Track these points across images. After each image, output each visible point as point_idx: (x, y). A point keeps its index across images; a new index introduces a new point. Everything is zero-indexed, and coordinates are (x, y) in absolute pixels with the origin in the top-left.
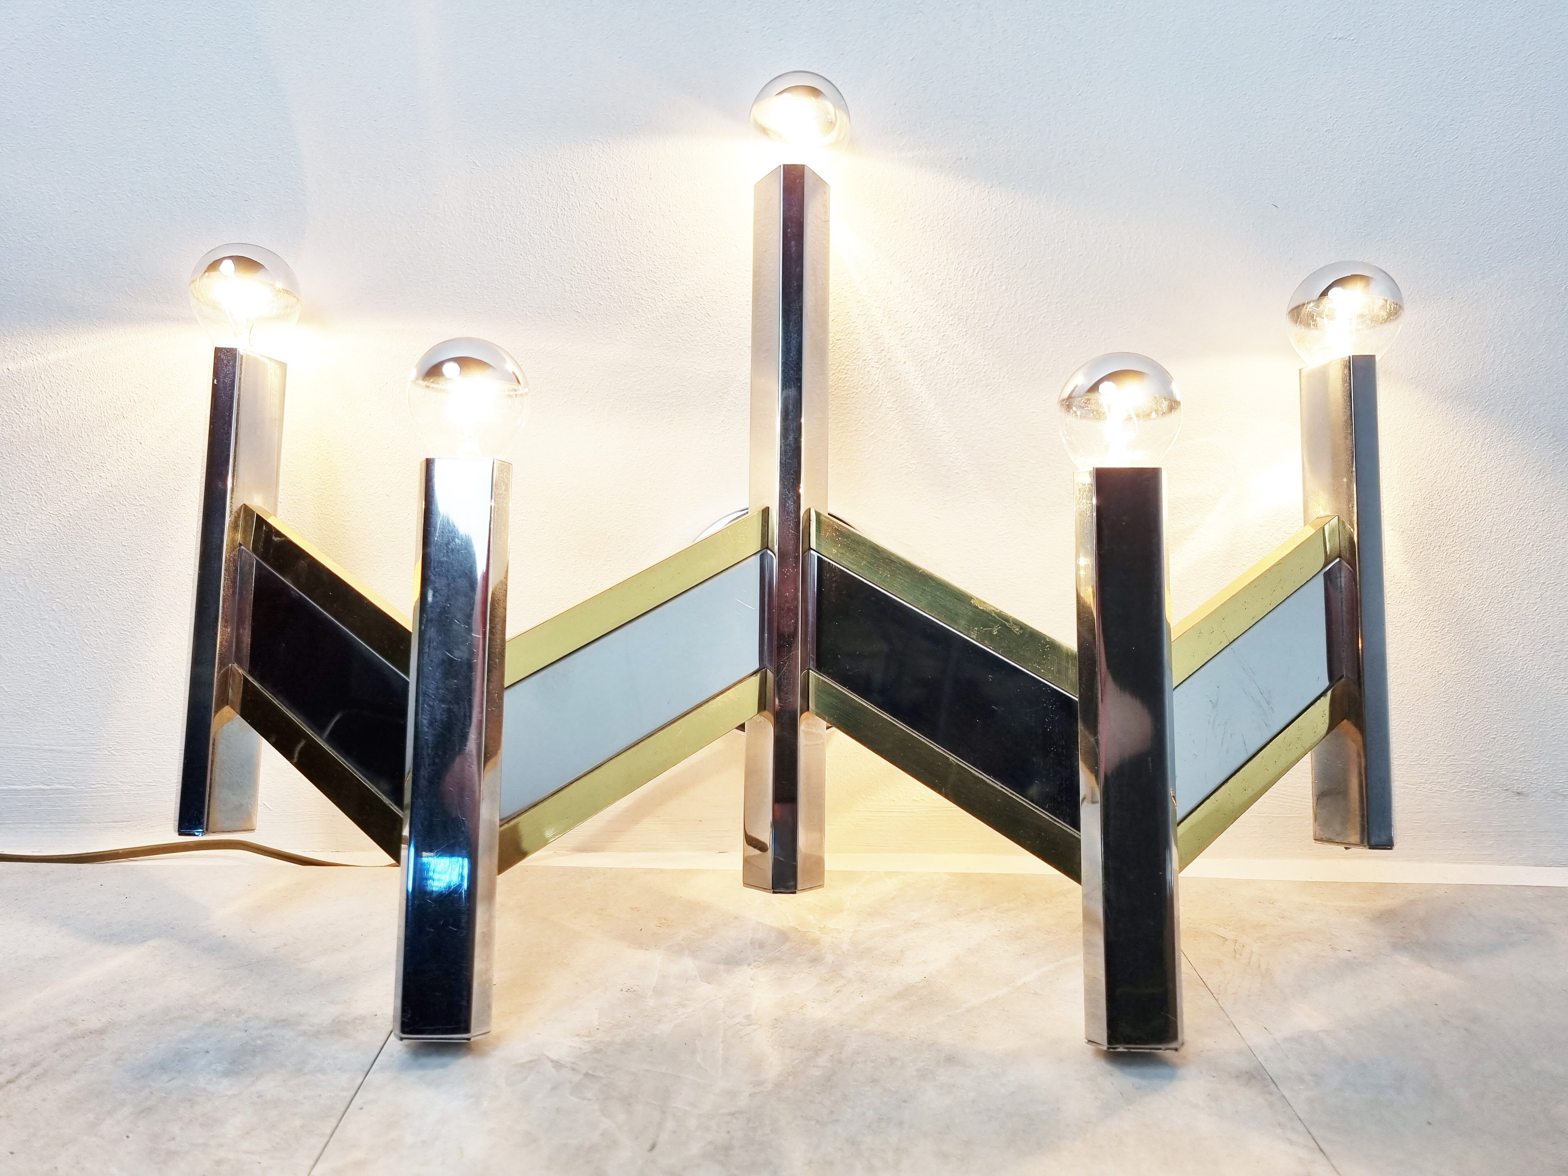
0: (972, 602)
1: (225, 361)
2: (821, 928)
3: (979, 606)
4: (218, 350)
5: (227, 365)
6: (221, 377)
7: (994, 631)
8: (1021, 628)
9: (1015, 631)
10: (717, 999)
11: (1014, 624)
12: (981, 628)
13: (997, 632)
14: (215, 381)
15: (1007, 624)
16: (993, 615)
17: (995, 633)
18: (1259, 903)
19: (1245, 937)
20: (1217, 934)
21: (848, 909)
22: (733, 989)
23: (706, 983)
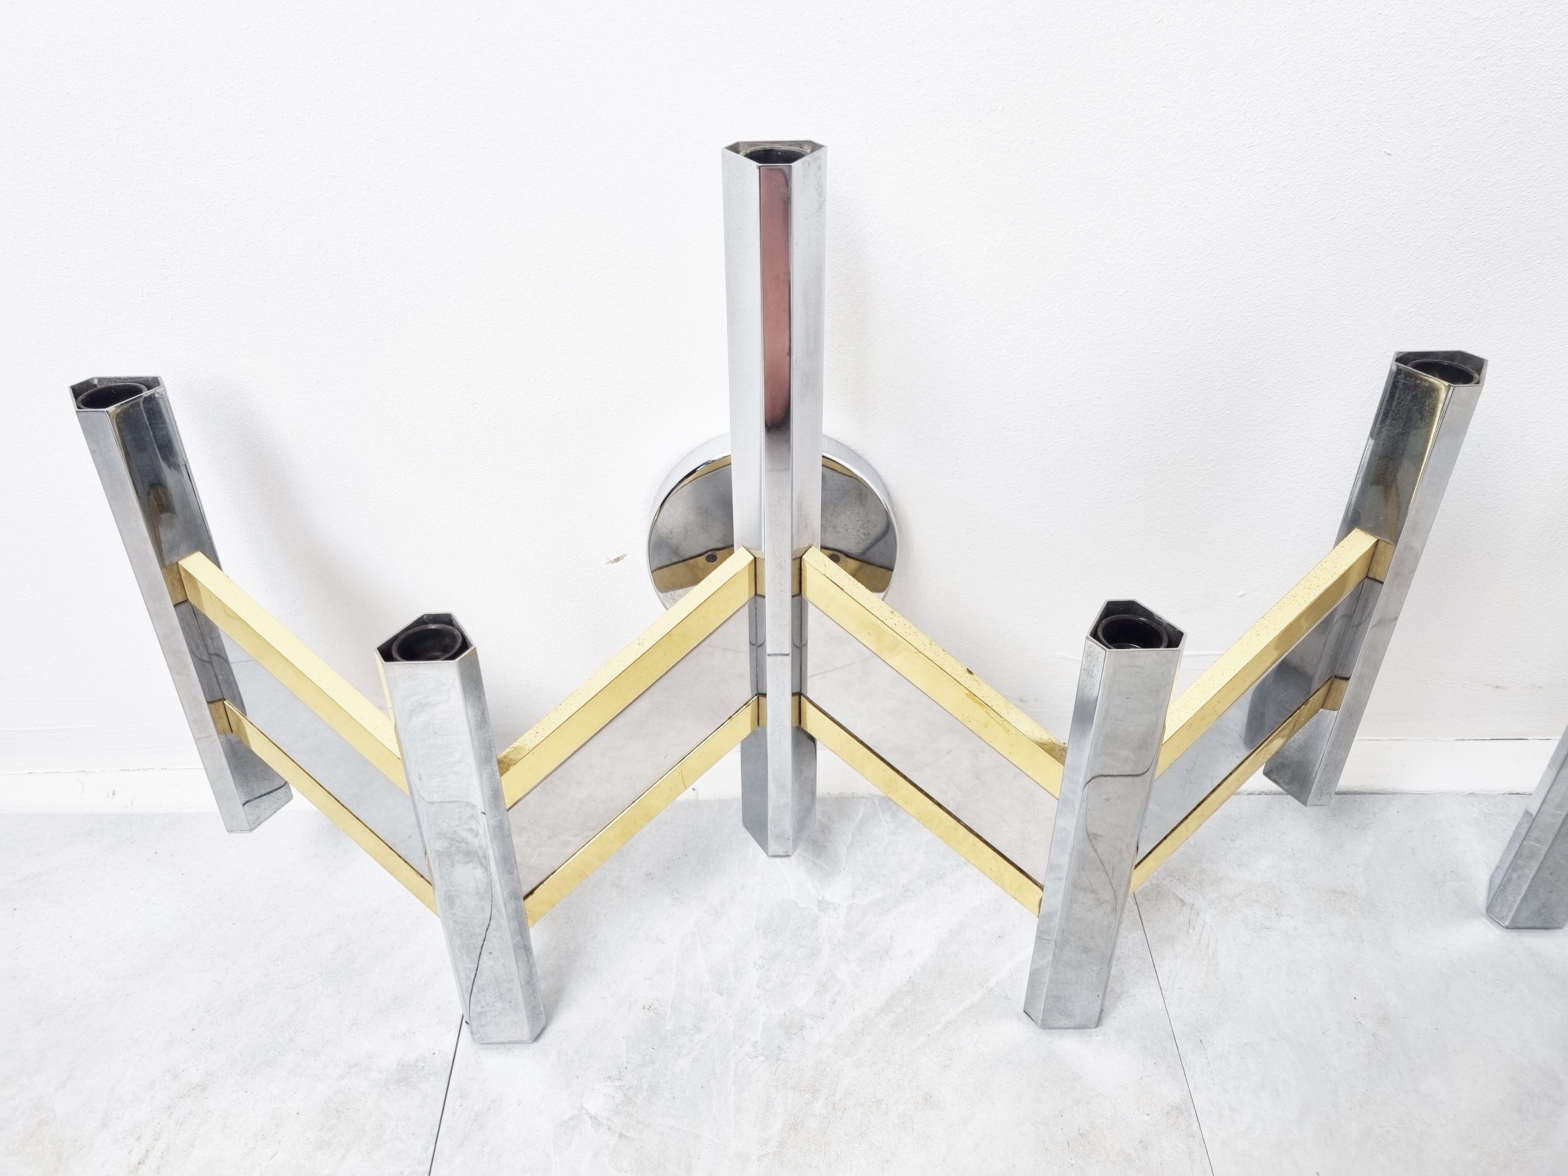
2: (819, 902)
10: (728, 1018)
18: (1221, 840)
19: (1202, 899)
20: (1177, 894)
21: (844, 869)
22: (741, 1002)
23: (717, 994)
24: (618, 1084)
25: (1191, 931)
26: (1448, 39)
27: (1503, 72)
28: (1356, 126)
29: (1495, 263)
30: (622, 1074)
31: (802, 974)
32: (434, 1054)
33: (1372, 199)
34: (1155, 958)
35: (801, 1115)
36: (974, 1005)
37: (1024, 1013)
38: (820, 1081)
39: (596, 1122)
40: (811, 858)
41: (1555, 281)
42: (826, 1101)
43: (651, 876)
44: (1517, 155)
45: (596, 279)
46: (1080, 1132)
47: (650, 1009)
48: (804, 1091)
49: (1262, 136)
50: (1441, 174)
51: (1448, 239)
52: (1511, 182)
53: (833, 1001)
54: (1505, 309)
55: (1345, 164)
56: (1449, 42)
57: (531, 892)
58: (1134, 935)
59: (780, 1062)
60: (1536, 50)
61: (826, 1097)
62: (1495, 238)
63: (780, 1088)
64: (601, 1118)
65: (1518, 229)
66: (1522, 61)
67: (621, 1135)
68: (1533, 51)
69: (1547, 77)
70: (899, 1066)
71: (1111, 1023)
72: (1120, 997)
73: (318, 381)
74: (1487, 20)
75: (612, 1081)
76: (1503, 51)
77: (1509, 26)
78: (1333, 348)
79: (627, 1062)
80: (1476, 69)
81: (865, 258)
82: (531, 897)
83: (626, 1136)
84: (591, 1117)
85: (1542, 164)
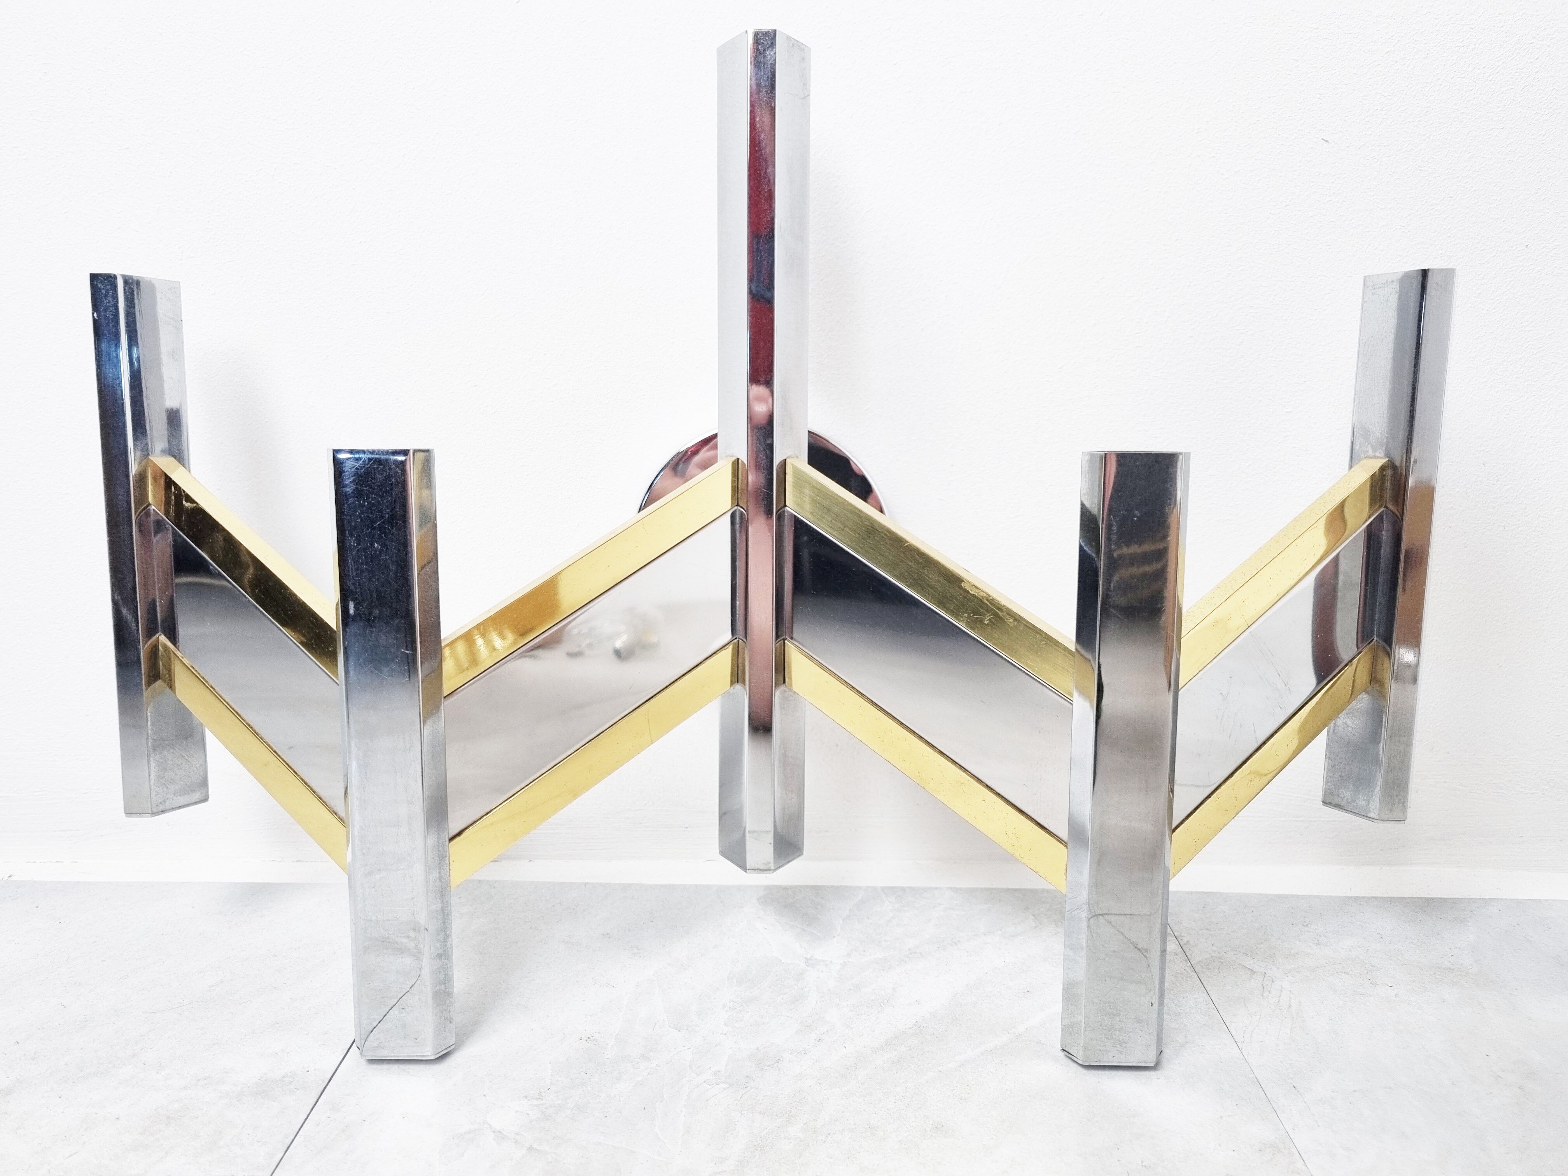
0: (962, 584)
1: (103, 292)
2: (807, 959)
3: (970, 591)
4: (94, 277)
5: (106, 296)
6: (101, 310)
7: (986, 620)
8: (1015, 619)
9: (1008, 623)
10: (685, 1050)
11: (1008, 614)
12: (972, 615)
13: (988, 621)
14: (95, 315)
15: (1000, 613)
16: (986, 601)
17: (986, 622)
18: (1291, 926)
19: (1275, 969)
20: (1244, 965)
21: (839, 935)
22: (704, 1037)
23: (674, 1030)
24: (535, 1102)
25: (1266, 994)
26: (1357, 35)
27: (1413, 66)
28: (1291, 114)
29: (1451, 255)
30: (542, 1094)
31: (782, 1015)
32: (308, 1071)
33: (1320, 187)
34: (1223, 1016)
35: (771, 1138)
36: (998, 1047)
37: (1062, 1054)
38: (798, 1108)
39: (500, 1136)
40: (799, 926)
41: (1514, 276)
42: (804, 1126)
43: (608, 936)
44: (1446, 146)
45: (602, 253)
46: (1144, 1164)
47: (588, 1040)
48: (776, 1116)
49: (1207, 122)
50: (1379, 162)
51: (1401, 229)
52: (1446, 172)
53: (819, 1038)
54: (1473, 306)
55: (1288, 150)
56: (1359, 37)
57: (460, 833)
58: (1195, 996)
59: (748, 1089)
60: (1439, 45)
61: (805, 1122)
62: (1445, 229)
63: (745, 1112)
64: (508, 1132)
65: (1464, 220)
66: (1428, 55)
67: (530, 1149)
68: (1436, 46)
69: (1455, 70)
70: (902, 1097)
71: (1173, 1068)
72: (1184, 1046)
73: (328, 356)
74: (1388, 17)
75: (529, 1100)
76: (1409, 46)
77: (1408, 23)
78: (1313, 345)
79: (551, 1084)
80: (1389, 62)
81: (853, 237)
82: (458, 839)
83: (537, 1150)
84: (494, 1132)
85: (1471, 154)
